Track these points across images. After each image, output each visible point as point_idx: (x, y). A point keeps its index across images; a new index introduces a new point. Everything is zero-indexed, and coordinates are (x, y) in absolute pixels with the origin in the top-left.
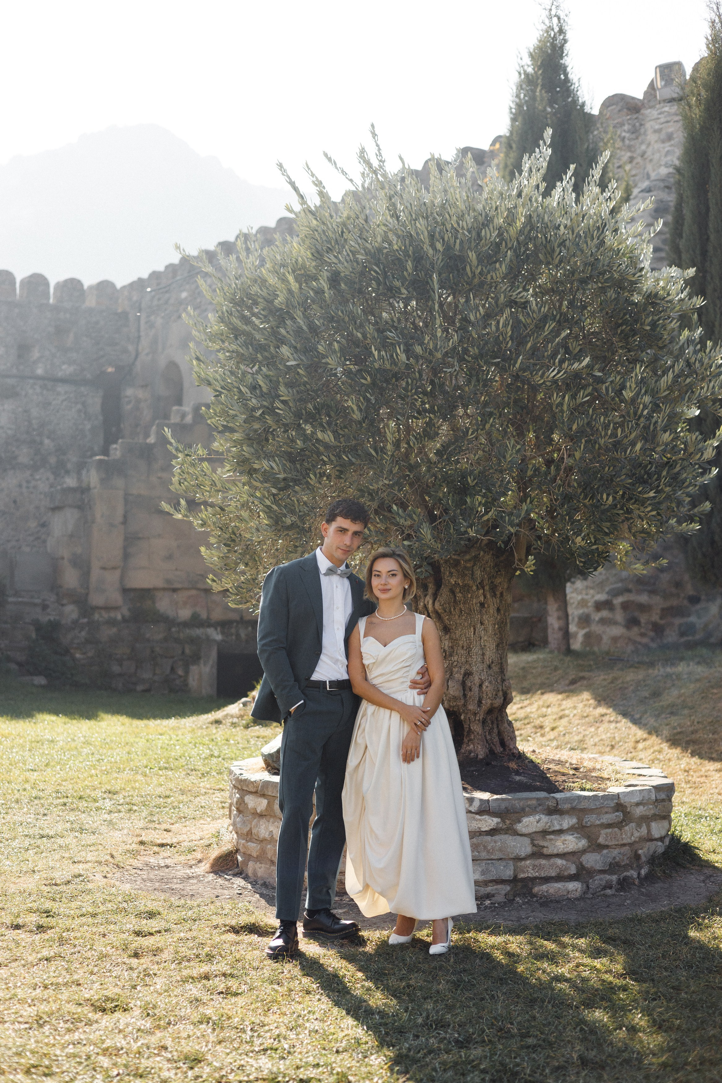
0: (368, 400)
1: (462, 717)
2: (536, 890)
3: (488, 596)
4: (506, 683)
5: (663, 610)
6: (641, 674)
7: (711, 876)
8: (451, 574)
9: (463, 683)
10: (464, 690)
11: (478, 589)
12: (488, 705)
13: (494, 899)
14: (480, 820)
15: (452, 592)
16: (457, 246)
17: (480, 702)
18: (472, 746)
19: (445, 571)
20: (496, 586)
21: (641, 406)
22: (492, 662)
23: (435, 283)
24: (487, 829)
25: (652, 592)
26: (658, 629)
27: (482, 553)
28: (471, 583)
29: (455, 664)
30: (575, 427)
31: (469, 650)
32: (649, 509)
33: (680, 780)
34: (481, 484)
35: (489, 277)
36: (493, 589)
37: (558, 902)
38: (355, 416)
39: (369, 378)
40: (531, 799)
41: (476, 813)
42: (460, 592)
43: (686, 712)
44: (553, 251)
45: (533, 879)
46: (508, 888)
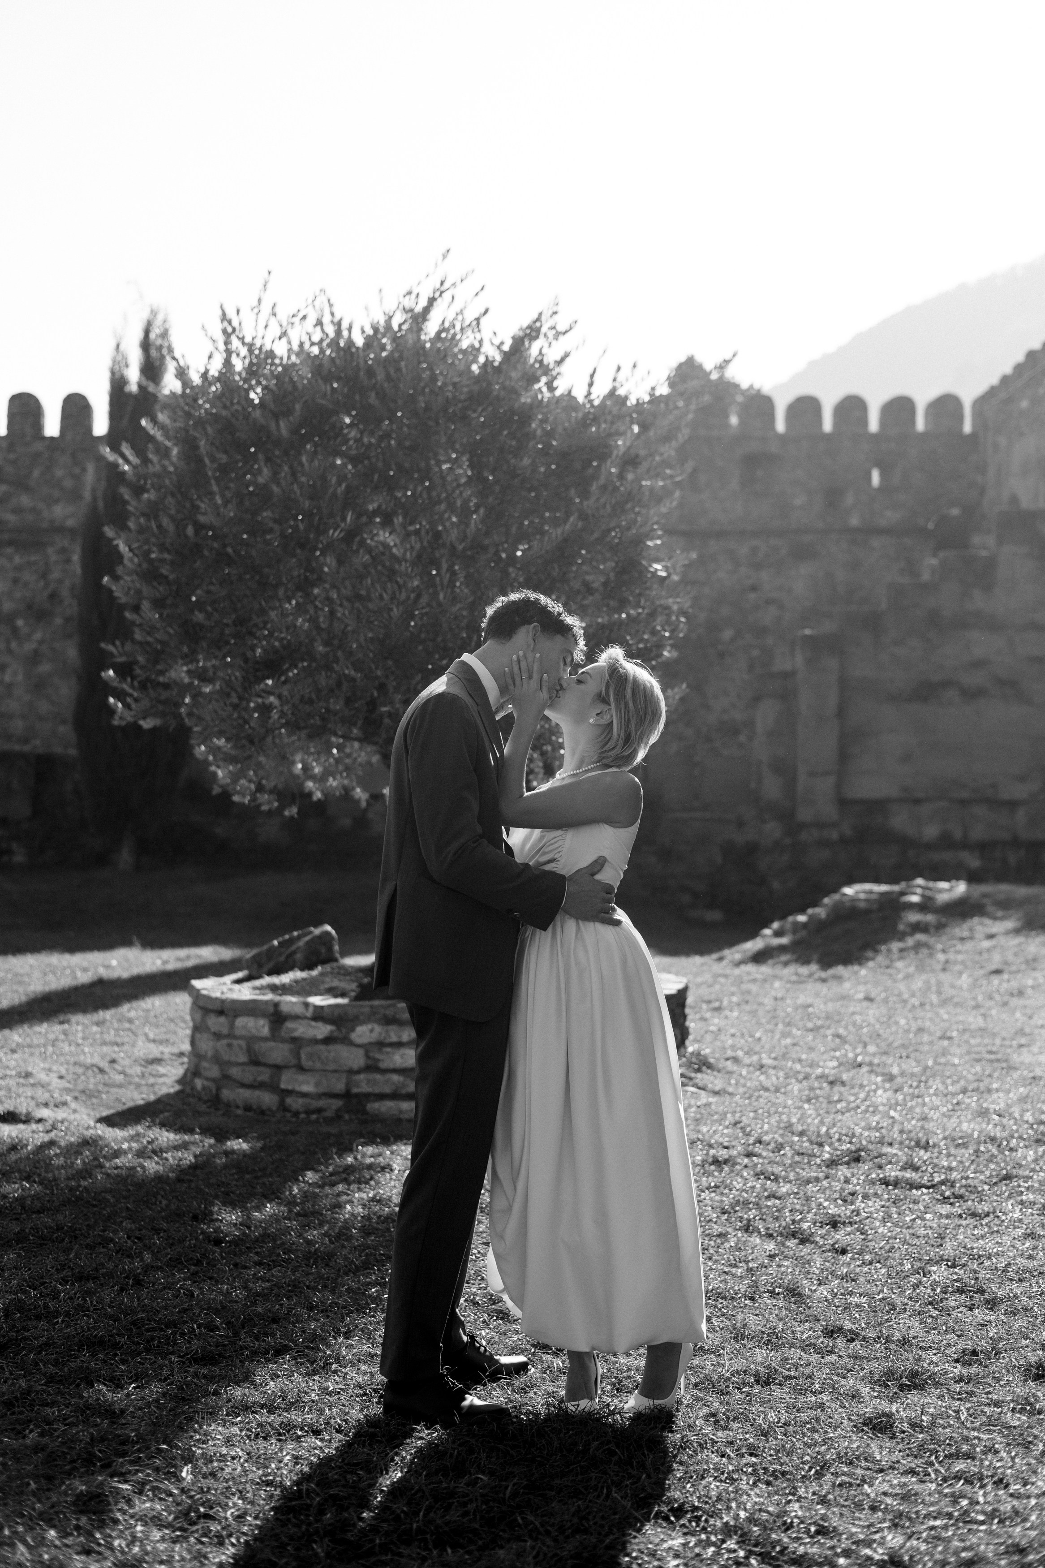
2: (368, 1107)
13: (323, 1114)
14: (315, 1027)
45: (368, 1096)
46: (339, 1103)
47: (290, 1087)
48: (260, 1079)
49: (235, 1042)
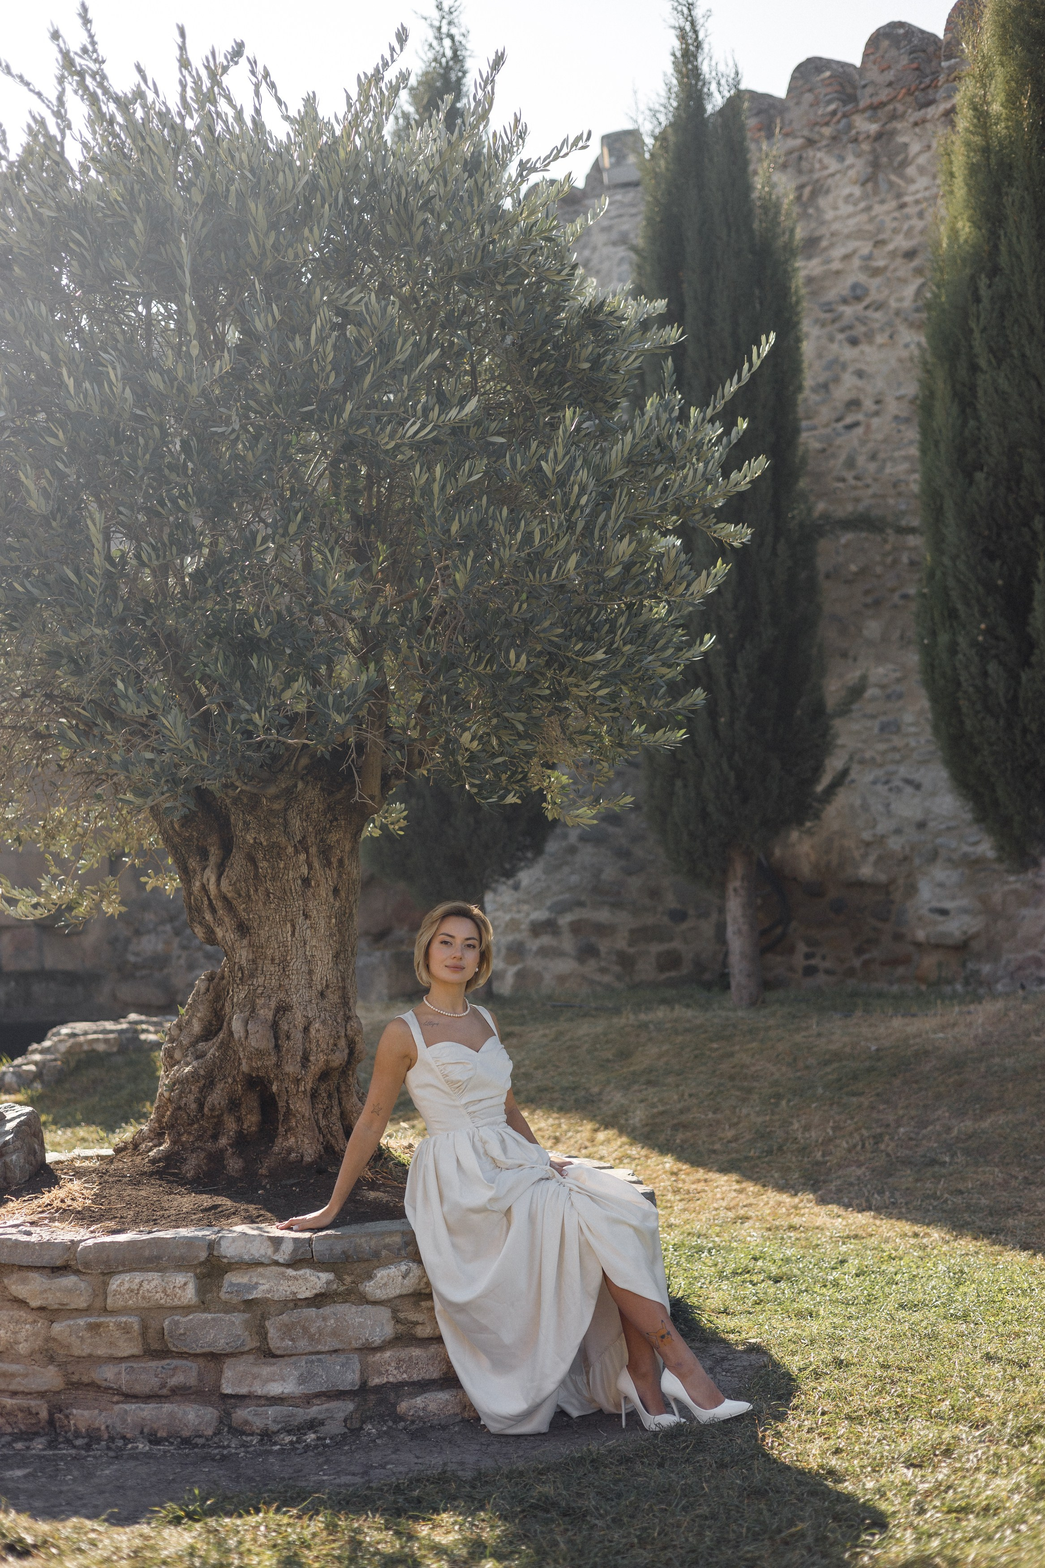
0: (61, 476)
1: (274, 1088)
2: (403, 1406)
3: (316, 865)
4: (353, 1023)
5: (632, 932)
6: (599, 1026)
7: (723, 1359)
8: (246, 823)
9: (275, 1026)
10: (276, 1038)
11: (297, 852)
12: (321, 1064)
13: (323, 1430)
14: (295, 1278)
15: (252, 860)
16: (232, 201)
17: (305, 1059)
18: (293, 1140)
19: (236, 819)
20: (330, 847)
21: (576, 488)
22: (327, 986)
23: (184, 252)
24: (308, 1294)
25: (617, 905)
26: (626, 961)
27: (300, 785)
28: (283, 840)
29: (259, 991)
30: (455, 527)
31: (284, 964)
32: (596, 684)
33: (665, 1188)
34: (283, 638)
35: (291, 252)
36: (325, 852)
37: (444, 1428)
38: (32, 504)
39: (61, 434)
40: (391, 1233)
41: (288, 1265)
42: (264, 858)
43: (670, 1080)
44: (412, 217)
45: (398, 1386)
46: (349, 1406)
47: (244, 1391)
48: (173, 1382)
49: (111, 1320)
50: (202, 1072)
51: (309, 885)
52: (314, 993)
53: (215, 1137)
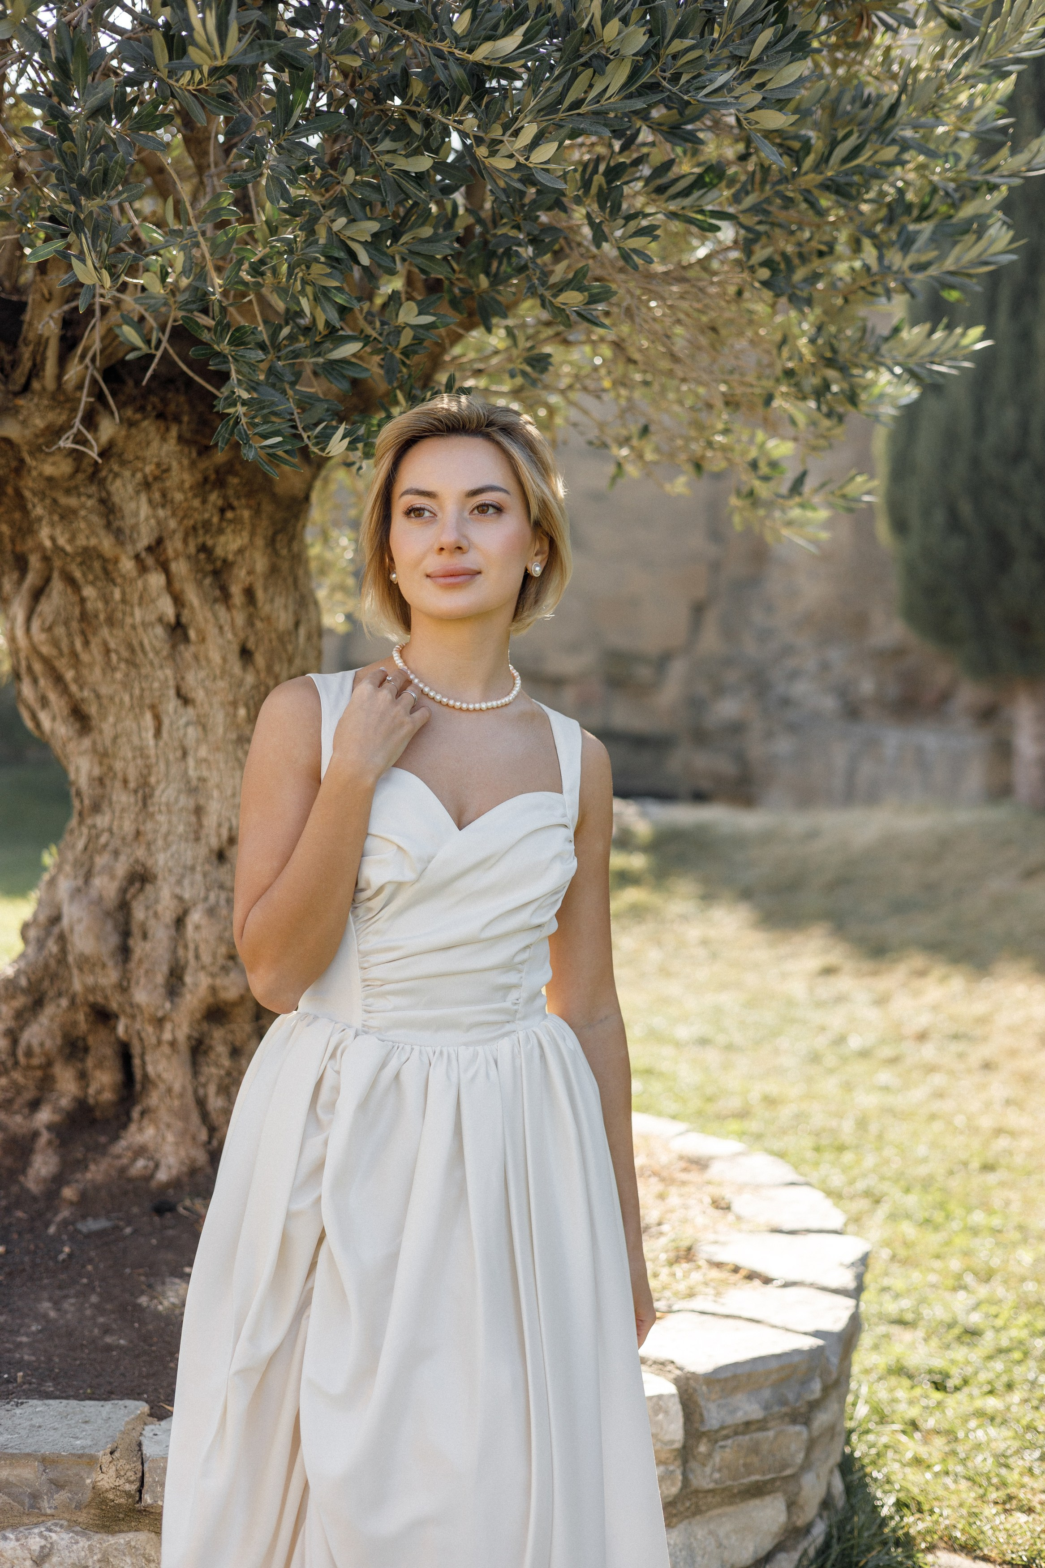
1: (124, 1029)
9: (121, 911)
10: (123, 935)
12: (203, 991)
17: (174, 980)
18: (149, 1133)
20: (223, 564)
31: (144, 791)
50: (23, 982)
51: (186, 639)
52: (202, 851)
53: (35, 1105)
